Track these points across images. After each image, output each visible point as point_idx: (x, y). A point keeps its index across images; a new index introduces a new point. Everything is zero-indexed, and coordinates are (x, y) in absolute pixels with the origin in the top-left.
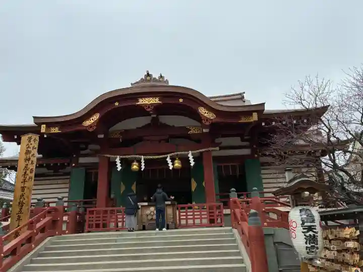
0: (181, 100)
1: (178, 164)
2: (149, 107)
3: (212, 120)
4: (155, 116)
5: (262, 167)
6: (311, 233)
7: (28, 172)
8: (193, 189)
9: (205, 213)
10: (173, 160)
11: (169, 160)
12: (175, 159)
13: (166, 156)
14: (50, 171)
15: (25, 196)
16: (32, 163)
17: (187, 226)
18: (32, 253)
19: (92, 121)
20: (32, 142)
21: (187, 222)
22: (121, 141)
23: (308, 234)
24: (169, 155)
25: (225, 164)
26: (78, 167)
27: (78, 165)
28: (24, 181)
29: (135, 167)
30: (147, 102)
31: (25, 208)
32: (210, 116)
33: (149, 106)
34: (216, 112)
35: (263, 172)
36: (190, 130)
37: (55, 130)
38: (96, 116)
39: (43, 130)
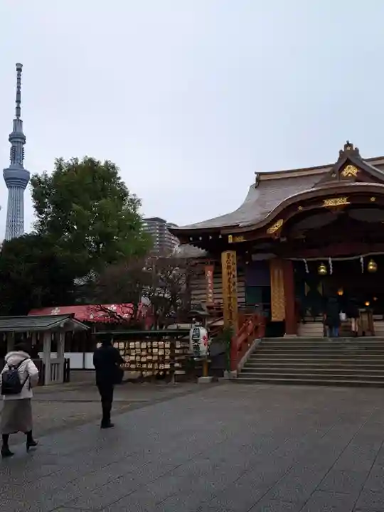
0: (373, 200)
7: (231, 285)
12: (369, 261)
13: (358, 257)
16: (233, 277)
19: (277, 228)
20: (230, 258)
24: (362, 256)
28: (230, 292)
29: (322, 270)
30: (332, 204)
37: (241, 239)
38: (280, 223)
39: (230, 241)
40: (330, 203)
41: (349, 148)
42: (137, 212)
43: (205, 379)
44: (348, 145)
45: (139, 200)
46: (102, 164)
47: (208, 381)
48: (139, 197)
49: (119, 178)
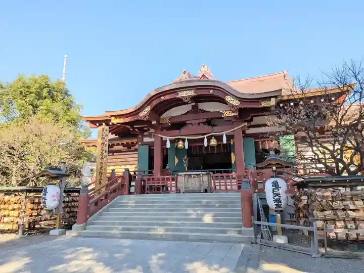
0: (211, 91)
1: (213, 142)
2: (186, 99)
4: (194, 104)
6: (277, 197)
7: (104, 152)
8: (233, 162)
9: (235, 181)
10: (209, 139)
11: (206, 140)
12: (211, 139)
13: (203, 137)
14: (125, 148)
15: (103, 169)
16: (106, 146)
17: (220, 190)
18: (108, 205)
19: (146, 112)
20: (105, 131)
21: (220, 187)
22: (170, 125)
23: (275, 198)
24: (205, 136)
26: (143, 145)
27: (144, 144)
28: (102, 158)
29: (180, 145)
30: (184, 95)
31: (103, 176)
32: (236, 103)
34: (240, 99)
36: (224, 114)
38: (148, 109)
40: (182, 94)
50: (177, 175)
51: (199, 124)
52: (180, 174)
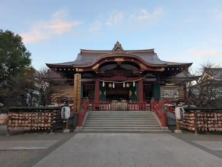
0: (133, 60)
1: (128, 85)
3: (145, 69)
5: (161, 86)
8: (130, 95)
11: (124, 84)
12: (127, 83)
13: (123, 82)
17: (132, 110)
19: (96, 67)
25: (145, 85)
29: (110, 86)
33: (119, 62)
34: (147, 66)
35: (161, 88)
36: (134, 71)
37: (81, 70)
38: (98, 65)
39: (77, 70)
40: (117, 60)
41: (118, 44)
42: (29, 58)
43: (67, 131)
44: (118, 42)
45: (30, 53)
46: (15, 35)
47: (69, 132)
48: (30, 52)
49: (23, 43)
50: (111, 102)
51: (120, 76)
52: (113, 101)
